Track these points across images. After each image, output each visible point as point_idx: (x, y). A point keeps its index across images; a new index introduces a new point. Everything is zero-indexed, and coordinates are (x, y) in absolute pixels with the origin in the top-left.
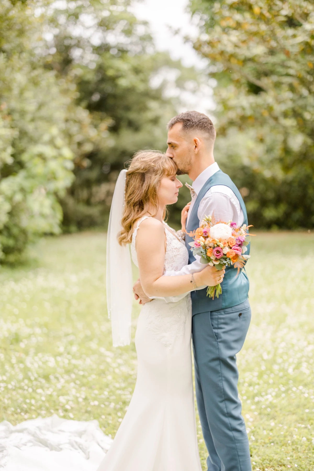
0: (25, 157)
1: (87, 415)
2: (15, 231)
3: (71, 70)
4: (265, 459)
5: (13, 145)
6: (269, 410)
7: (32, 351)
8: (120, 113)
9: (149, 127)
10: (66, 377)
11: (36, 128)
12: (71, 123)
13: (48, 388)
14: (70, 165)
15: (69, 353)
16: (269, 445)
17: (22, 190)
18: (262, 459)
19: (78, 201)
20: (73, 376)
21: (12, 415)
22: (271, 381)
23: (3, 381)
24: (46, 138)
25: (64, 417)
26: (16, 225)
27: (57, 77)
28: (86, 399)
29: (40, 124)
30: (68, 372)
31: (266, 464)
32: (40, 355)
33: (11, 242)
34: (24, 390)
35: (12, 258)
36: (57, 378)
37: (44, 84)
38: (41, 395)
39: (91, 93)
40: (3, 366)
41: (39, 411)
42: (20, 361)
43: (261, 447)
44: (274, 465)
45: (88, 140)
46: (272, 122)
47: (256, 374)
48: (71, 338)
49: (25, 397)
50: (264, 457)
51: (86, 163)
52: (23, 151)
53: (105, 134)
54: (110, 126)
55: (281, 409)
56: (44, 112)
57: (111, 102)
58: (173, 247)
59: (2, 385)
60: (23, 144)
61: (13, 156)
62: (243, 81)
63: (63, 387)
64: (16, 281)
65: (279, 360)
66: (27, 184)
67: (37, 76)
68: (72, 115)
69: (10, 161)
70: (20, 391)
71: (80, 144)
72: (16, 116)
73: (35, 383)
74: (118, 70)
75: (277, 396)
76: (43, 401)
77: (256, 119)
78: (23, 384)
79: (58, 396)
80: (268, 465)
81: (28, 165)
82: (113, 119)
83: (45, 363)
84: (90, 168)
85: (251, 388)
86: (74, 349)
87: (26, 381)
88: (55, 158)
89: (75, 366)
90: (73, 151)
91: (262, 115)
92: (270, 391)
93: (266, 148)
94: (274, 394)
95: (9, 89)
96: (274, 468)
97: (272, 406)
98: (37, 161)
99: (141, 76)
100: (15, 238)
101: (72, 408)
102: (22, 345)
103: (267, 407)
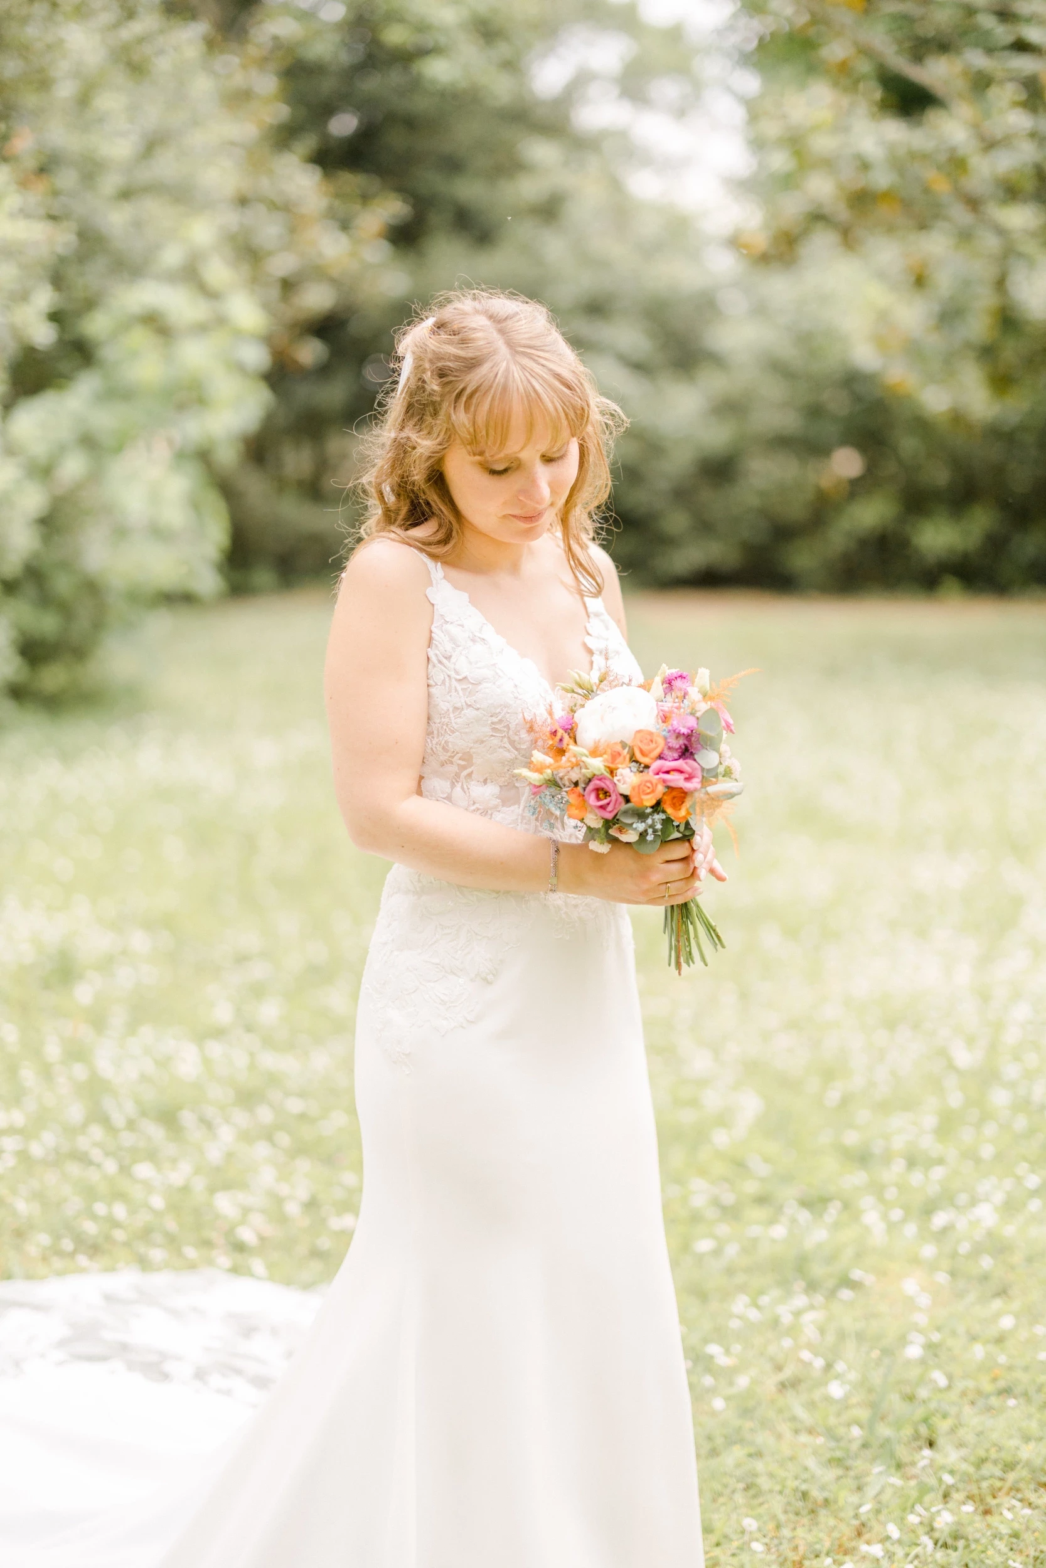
0: (96, 325)
1: (316, 1266)
2: (62, 585)
3: (260, 22)
4: (983, 1461)
5: (58, 280)
6: (986, 1263)
7: (118, 1018)
8: (431, 180)
9: (524, 231)
10: (241, 1118)
11: (138, 225)
12: (261, 209)
13: (174, 1161)
14: (256, 356)
15: (249, 1029)
16: (994, 1401)
17: (89, 442)
18: (972, 1459)
19: (281, 485)
20: (265, 1115)
21: (45, 1259)
22: (987, 1151)
23: (11, 1131)
24: (172, 256)
25: (235, 1270)
26: (65, 565)
27: (211, 45)
28: (312, 1205)
29: (153, 208)
30: (247, 1098)
31: (991, 1481)
32: (146, 1032)
33: (47, 624)
34: (90, 1163)
35: (53, 677)
36: (207, 1124)
37: (163, 65)
38: (148, 1186)
39: (326, 110)
40: (13, 1071)
41: (142, 1249)
42: (76, 1053)
43: (967, 1410)
44: (1022, 1485)
45: (316, 272)
46: (960, 215)
47: (930, 1121)
48: (258, 971)
49: (90, 1194)
50: (982, 1453)
51: (310, 352)
52: (90, 304)
53: (377, 252)
54: (392, 222)
55: (1030, 1260)
56: (165, 166)
57: (396, 140)
58: (452, 674)
59: (11, 1144)
60: (90, 277)
61: (56, 317)
62: (864, 67)
63: (230, 1156)
64: (67, 757)
65: (1011, 1071)
66: (105, 420)
67: (141, 40)
68: (265, 184)
69: (43, 335)
70: (74, 1169)
71: (288, 286)
72: (67, 179)
73: (127, 1139)
74: (422, 27)
75: (1010, 1207)
76: (157, 1213)
77: (906, 204)
78: (82, 1143)
79: (212, 1190)
80: (998, 1484)
81: (108, 353)
82: (404, 201)
83: (164, 1063)
84: (324, 371)
85: (916, 1178)
86: (269, 1012)
87: (97, 1132)
88: (201, 329)
89: (273, 1079)
90: (266, 306)
91: (927, 191)
92: (984, 1186)
93: (936, 308)
94: (999, 1197)
95: (44, 84)
96: (1019, 1496)
97: (998, 1247)
98: (139, 338)
99: (503, 49)
100: (65, 609)
101: (262, 1239)
102: (84, 993)
103: (977, 1251)
